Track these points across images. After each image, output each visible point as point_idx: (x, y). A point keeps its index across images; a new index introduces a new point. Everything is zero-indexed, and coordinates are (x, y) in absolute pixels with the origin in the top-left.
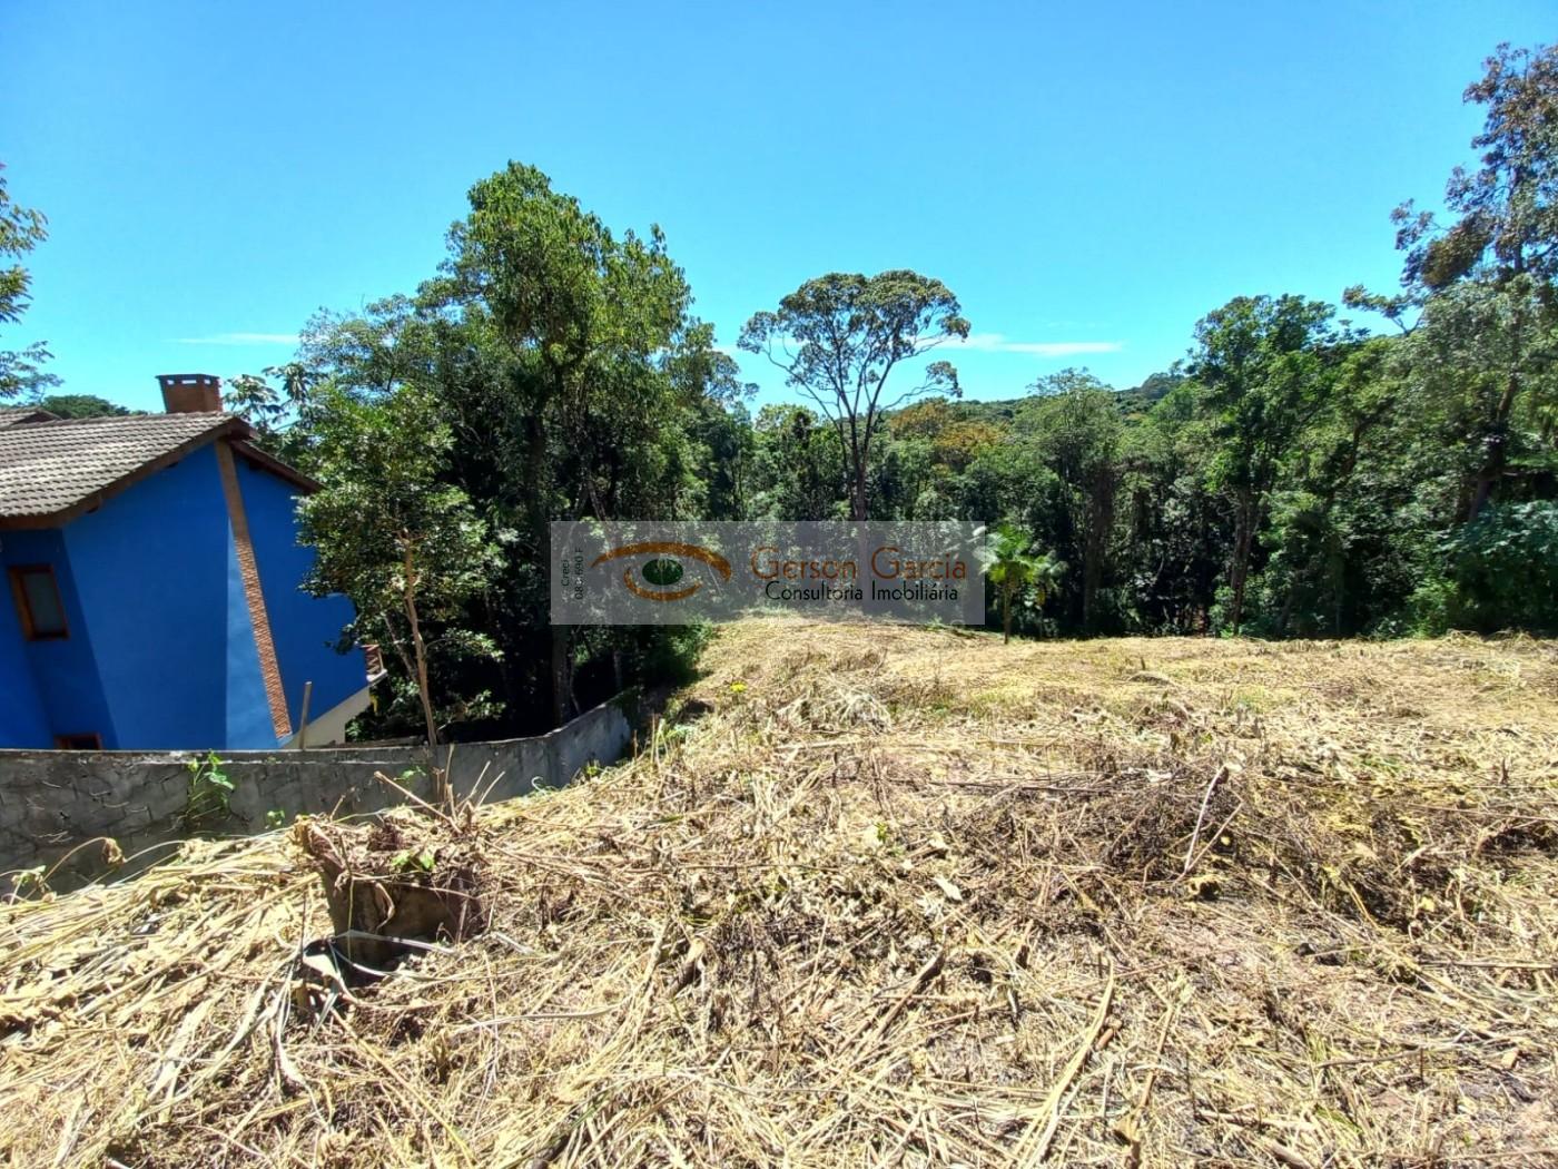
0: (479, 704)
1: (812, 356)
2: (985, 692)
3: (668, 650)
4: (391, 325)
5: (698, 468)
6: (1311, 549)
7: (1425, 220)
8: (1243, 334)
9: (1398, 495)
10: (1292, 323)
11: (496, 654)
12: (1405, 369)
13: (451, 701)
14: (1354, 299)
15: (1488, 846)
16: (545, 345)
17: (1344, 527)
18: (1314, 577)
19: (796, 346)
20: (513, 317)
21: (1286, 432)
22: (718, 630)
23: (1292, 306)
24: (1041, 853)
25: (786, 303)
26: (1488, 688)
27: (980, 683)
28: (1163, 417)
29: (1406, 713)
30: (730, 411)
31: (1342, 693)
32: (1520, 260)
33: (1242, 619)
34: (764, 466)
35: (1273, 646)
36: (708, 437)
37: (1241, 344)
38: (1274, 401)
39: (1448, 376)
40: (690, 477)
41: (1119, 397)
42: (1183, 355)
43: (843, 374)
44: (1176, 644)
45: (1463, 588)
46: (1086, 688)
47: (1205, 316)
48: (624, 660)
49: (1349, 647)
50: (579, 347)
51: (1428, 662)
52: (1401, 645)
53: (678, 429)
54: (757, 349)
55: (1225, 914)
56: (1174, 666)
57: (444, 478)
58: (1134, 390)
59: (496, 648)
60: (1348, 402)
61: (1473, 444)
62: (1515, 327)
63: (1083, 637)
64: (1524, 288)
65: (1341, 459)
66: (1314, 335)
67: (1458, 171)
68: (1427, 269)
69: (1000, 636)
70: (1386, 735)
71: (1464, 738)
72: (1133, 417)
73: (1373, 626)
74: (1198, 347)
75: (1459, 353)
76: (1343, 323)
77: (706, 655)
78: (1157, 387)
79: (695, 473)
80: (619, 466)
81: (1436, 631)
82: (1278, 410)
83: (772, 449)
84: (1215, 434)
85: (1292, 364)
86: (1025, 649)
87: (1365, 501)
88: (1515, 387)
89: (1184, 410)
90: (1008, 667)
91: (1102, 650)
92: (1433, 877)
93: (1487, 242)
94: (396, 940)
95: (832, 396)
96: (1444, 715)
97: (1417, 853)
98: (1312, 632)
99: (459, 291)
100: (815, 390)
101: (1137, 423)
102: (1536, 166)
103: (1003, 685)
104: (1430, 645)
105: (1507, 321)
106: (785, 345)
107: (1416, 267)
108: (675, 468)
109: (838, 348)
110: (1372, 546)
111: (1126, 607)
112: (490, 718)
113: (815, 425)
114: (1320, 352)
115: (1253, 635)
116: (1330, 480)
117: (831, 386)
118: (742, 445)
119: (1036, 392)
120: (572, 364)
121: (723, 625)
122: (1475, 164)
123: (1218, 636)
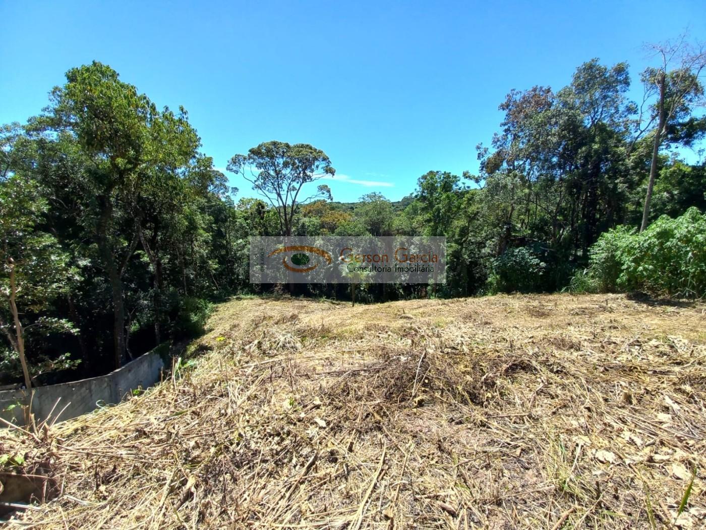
0: (62, 361)
1: (265, 177)
2: (344, 329)
3: (188, 320)
4: (9, 139)
5: (206, 227)
6: (457, 264)
7: (486, 150)
8: (432, 185)
9: (481, 245)
10: (448, 182)
11: (74, 331)
12: (481, 201)
13: (42, 361)
14: (466, 175)
15: (507, 371)
16: (113, 158)
17: (466, 257)
18: (459, 275)
19: (258, 171)
20: (91, 141)
21: (448, 221)
22: (217, 307)
23: (447, 176)
24: (359, 399)
25: (252, 151)
26: (509, 312)
27: (342, 325)
28: (408, 213)
29: (486, 323)
30: (223, 200)
31: (468, 317)
32: (514, 166)
33: (437, 291)
34: (242, 227)
35: (446, 301)
36: (212, 212)
37: (431, 188)
38: (443, 210)
39: (493, 204)
40: (201, 231)
41: (393, 204)
42: (413, 191)
43: (280, 186)
44: (415, 303)
45: (501, 277)
46: (383, 323)
47: (420, 176)
48: (161, 327)
49: (470, 300)
50: (135, 161)
51: (492, 304)
52: (485, 298)
53: (195, 207)
54: (236, 172)
55: (426, 411)
56: (414, 312)
57: (39, 229)
58: (399, 202)
59: (74, 327)
60: (466, 212)
61: (502, 228)
62: (513, 189)
63: (383, 302)
64: (515, 176)
65: (464, 232)
66: (454, 187)
67: (495, 134)
68: (487, 168)
69: (351, 303)
70: (481, 332)
71: (503, 331)
72: (398, 213)
73: (477, 292)
74: (418, 188)
75: (496, 197)
76: (463, 184)
77: (209, 321)
78: (406, 201)
79: (204, 229)
80: (158, 224)
81: (495, 293)
82: (445, 213)
83: (246, 219)
84: (425, 222)
85: (448, 197)
86: (360, 308)
87: (472, 247)
88: (513, 209)
89: (415, 211)
90: (353, 316)
91: (389, 307)
92: (490, 384)
93: (504, 159)
94: (7, 504)
95: (275, 196)
96: (497, 323)
97: (485, 377)
98: (459, 295)
99: (55, 123)
100: (267, 193)
101: (400, 215)
102: (520, 134)
103: (351, 324)
104: (493, 298)
105: (510, 186)
106: (252, 170)
107: (484, 166)
108: (193, 227)
109: (277, 174)
110: (474, 264)
111: (398, 288)
112: (69, 369)
113: (267, 209)
114: (456, 193)
115: (440, 298)
116: (461, 239)
117: (275, 191)
118: (230, 217)
119: (362, 200)
120: (130, 170)
121: (220, 305)
122: (501, 133)
123: (430, 298)
